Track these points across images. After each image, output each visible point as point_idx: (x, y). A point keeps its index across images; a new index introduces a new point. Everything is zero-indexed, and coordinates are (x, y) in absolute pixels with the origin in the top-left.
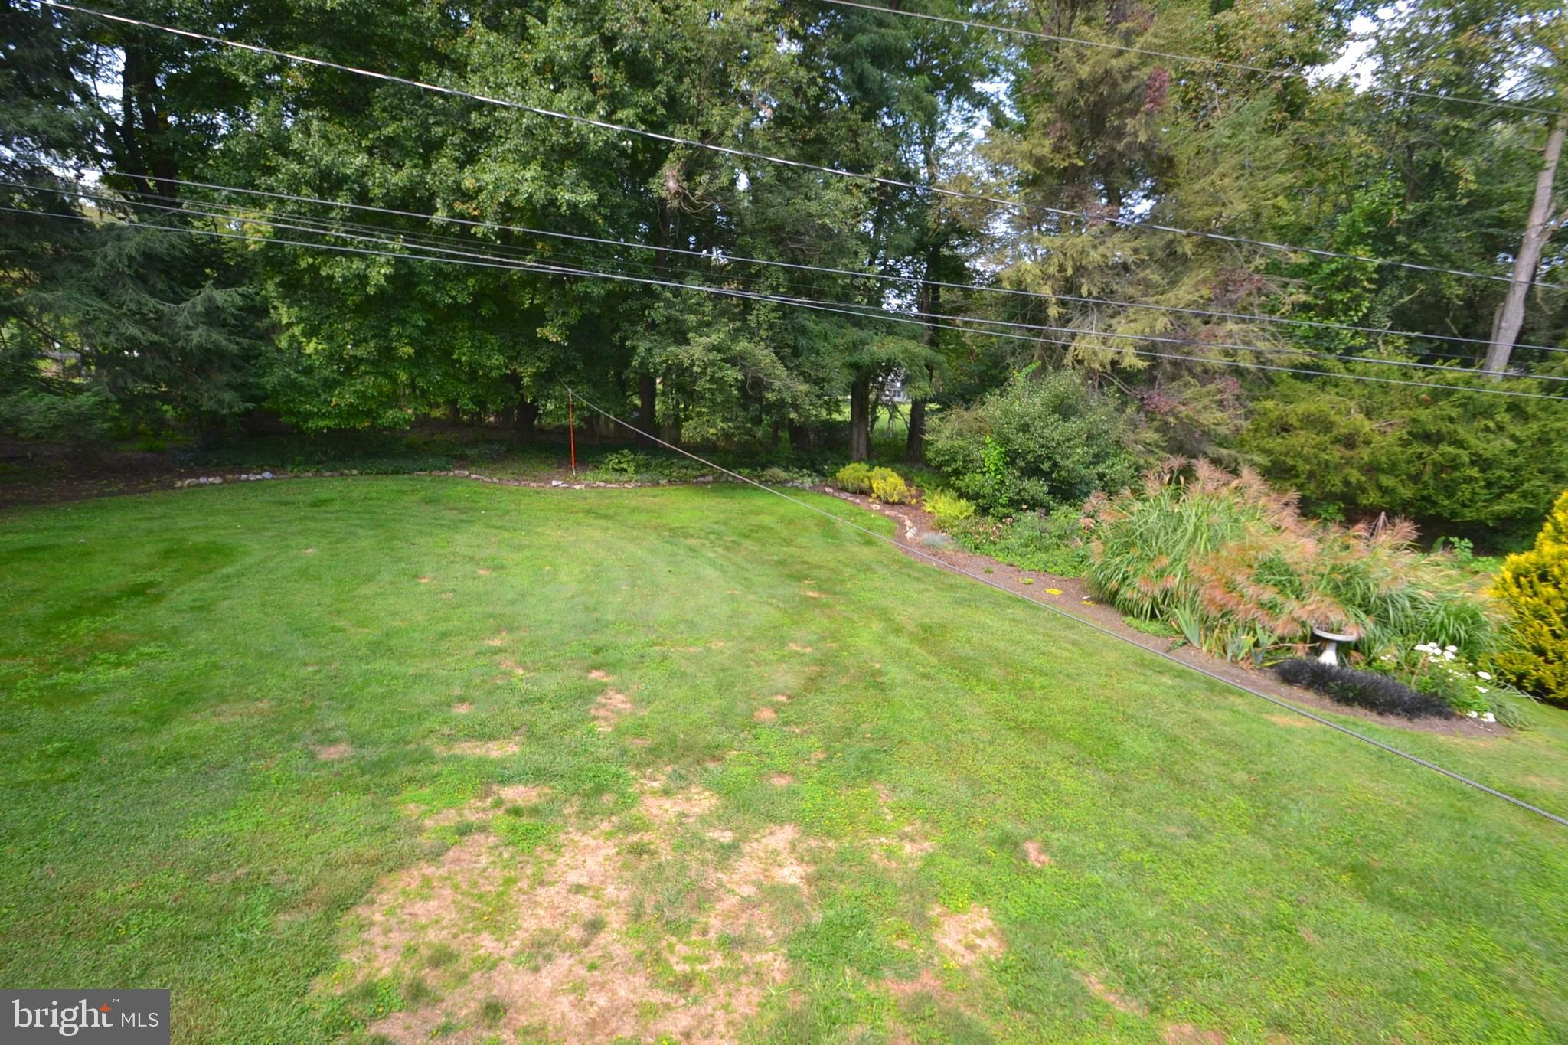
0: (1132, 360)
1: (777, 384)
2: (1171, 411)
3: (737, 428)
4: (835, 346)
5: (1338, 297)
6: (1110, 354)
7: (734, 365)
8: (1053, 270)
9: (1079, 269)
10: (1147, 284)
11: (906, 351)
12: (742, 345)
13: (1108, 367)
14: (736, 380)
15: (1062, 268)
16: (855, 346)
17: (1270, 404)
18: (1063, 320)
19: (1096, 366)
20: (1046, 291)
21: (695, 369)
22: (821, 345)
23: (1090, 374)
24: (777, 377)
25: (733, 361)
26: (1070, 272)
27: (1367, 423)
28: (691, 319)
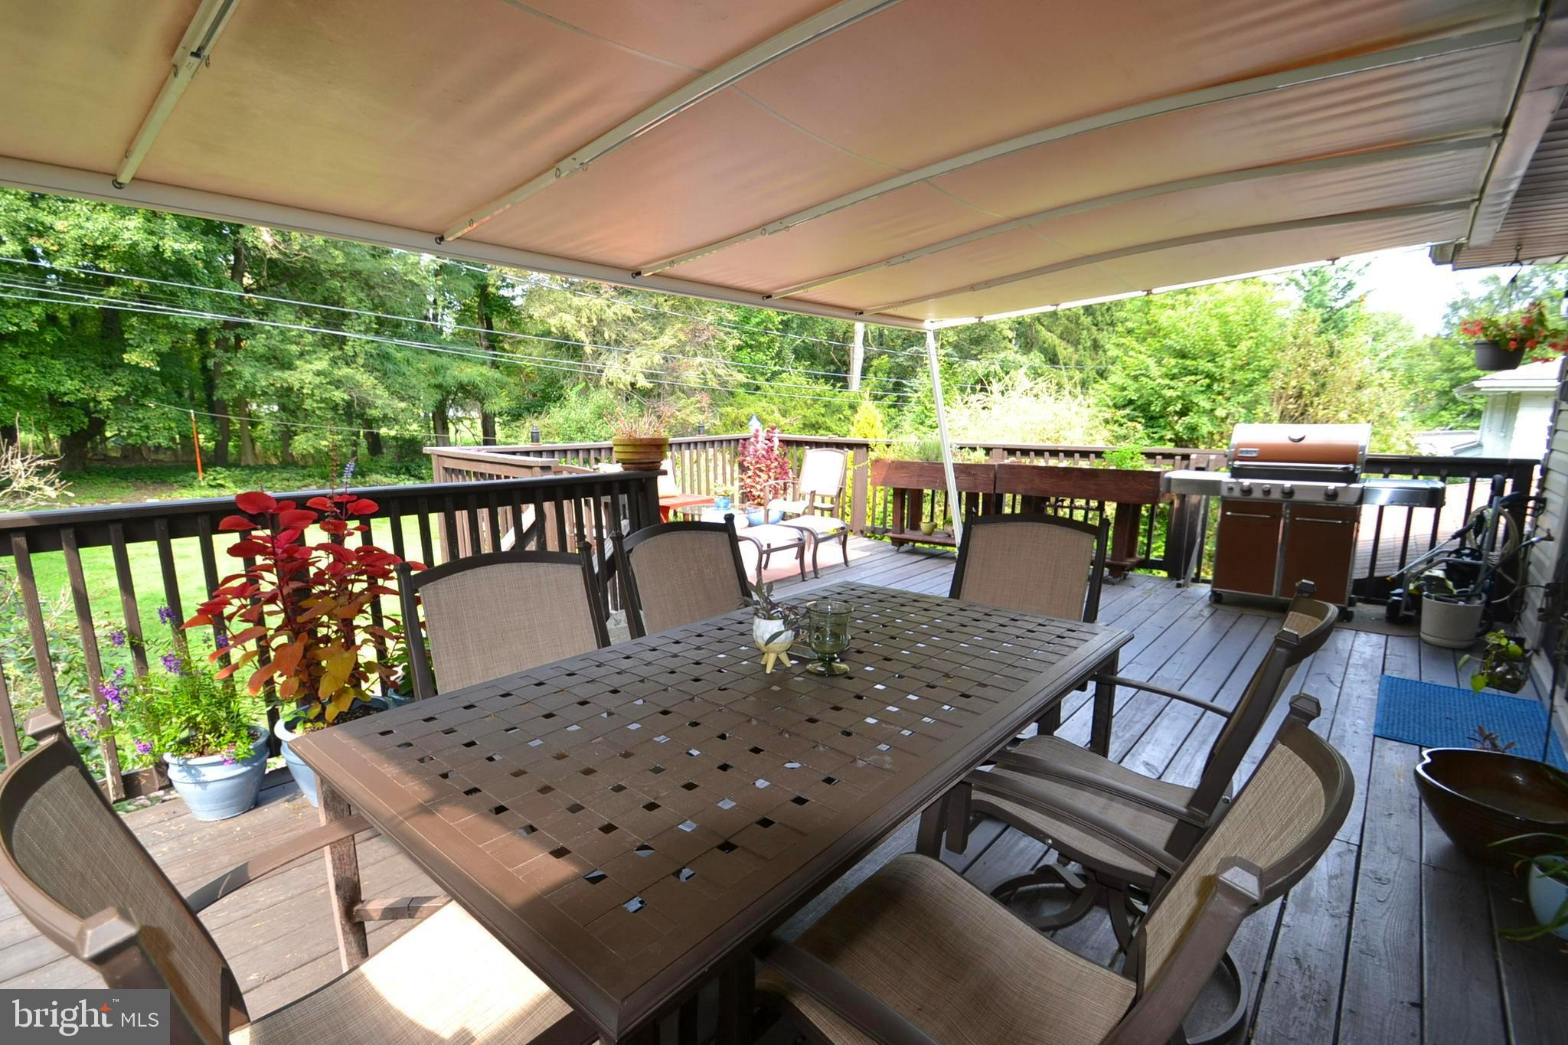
0: (643, 382)
1: (379, 402)
2: (672, 415)
3: (344, 440)
4: (418, 370)
5: (762, 339)
6: (629, 379)
7: (338, 388)
8: (584, 321)
9: (600, 320)
10: (644, 332)
11: (481, 375)
12: (344, 371)
13: (629, 387)
14: (343, 400)
15: (590, 321)
16: (436, 371)
17: (729, 409)
18: (597, 355)
19: (621, 386)
20: (581, 335)
21: (305, 391)
22: (404, 368)
23: (618, 392)
24: (380, 397)
25: (338, 384)
26: (595, 323)
27: (781, 418)
28: (294, 348)
